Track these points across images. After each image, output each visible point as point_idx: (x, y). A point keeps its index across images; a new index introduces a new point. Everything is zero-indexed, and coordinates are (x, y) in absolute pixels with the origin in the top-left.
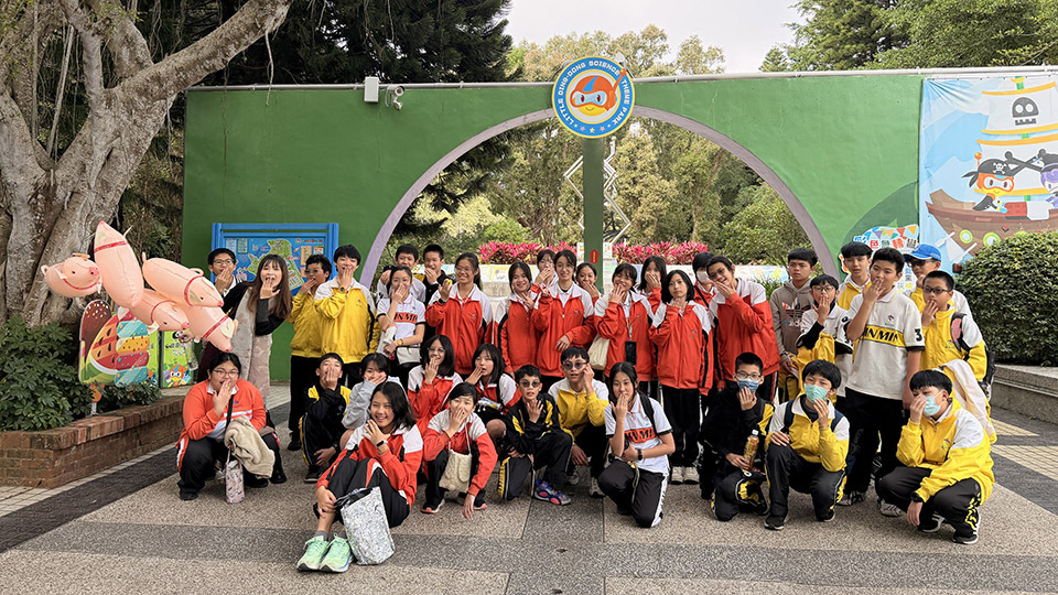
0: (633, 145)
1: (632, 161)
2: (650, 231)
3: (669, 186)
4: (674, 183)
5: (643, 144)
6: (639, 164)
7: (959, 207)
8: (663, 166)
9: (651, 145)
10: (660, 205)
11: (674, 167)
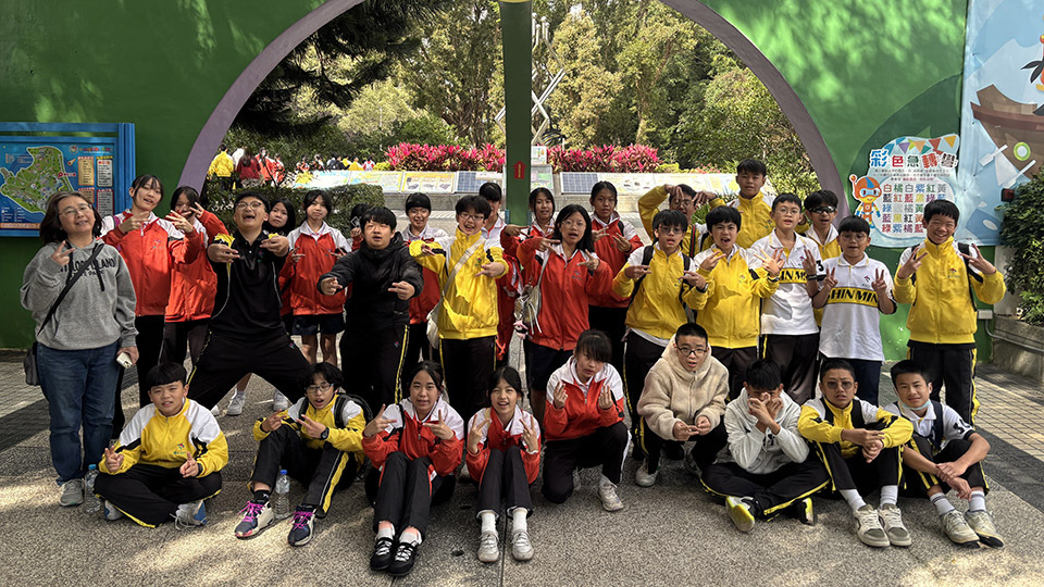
0: (574, 30)
1: (572, 50)
2: (590, 131)
3: (614, 79)
4: (618, 76)
5: (586, 30)
6: (580, 52)
7: (1014, 111)
8: (607, 56)
9: (594, 31)
10: (603, 101)
11: (618, 58)
